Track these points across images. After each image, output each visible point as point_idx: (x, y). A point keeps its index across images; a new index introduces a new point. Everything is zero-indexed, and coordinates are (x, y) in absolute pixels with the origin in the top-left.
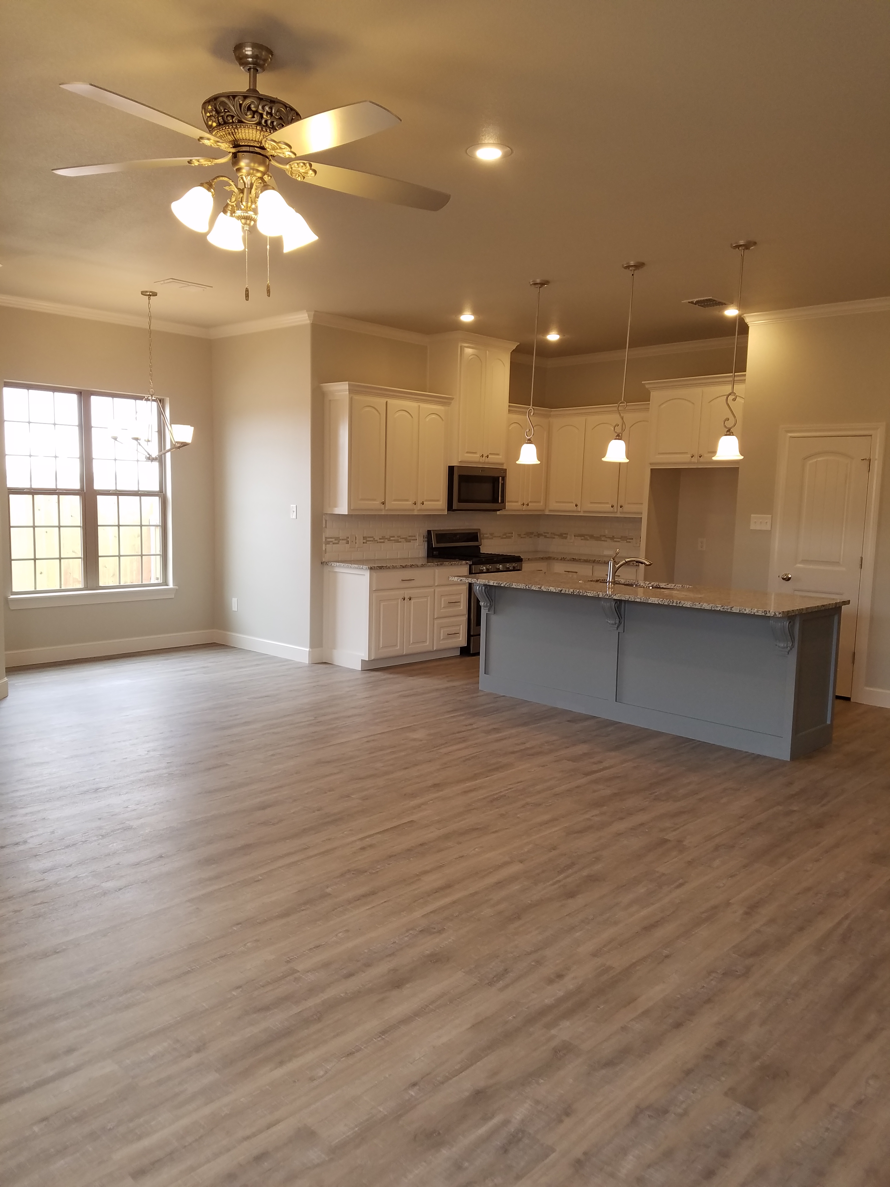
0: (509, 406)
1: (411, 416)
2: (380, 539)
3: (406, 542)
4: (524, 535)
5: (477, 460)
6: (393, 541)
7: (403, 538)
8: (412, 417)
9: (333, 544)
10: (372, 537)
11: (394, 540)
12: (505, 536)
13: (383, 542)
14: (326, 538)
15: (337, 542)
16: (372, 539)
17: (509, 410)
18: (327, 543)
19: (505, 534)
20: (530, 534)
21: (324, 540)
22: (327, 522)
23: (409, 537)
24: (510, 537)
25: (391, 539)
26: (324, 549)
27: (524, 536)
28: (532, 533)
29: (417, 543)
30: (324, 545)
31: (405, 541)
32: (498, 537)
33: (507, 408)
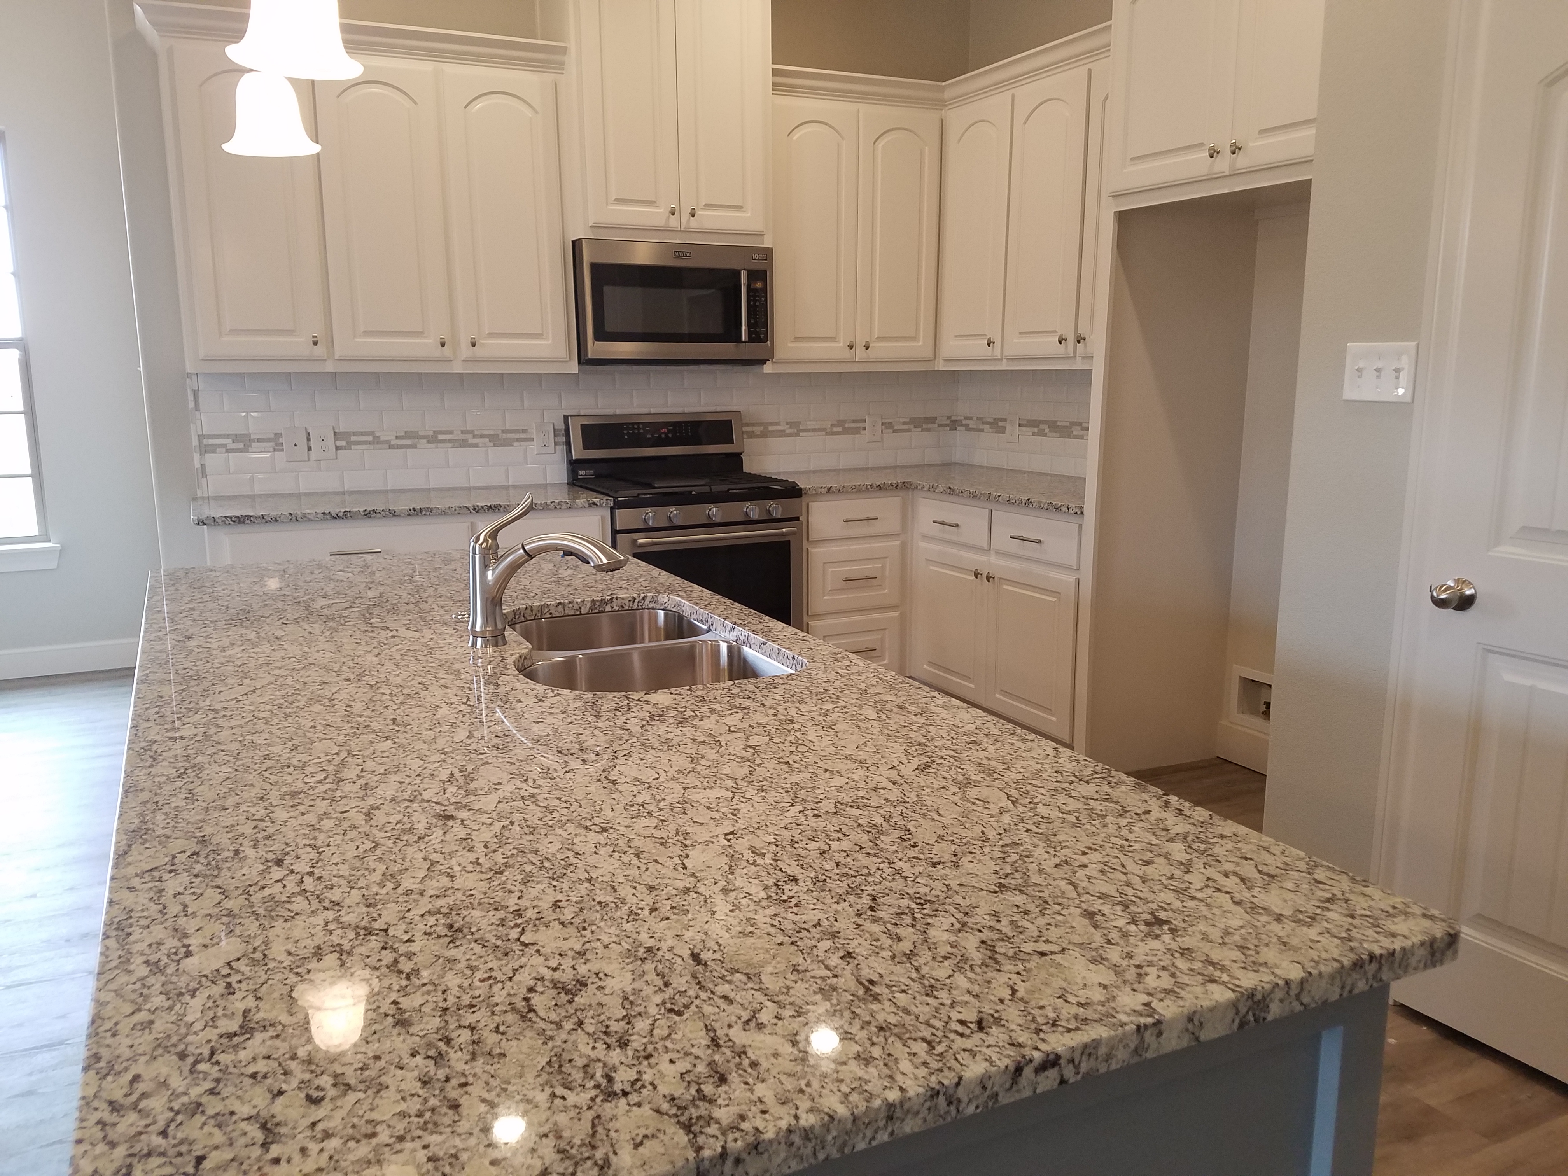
0: (775, 72)
1: (412, 99)
2: (397, 437)
3: (494, 446)
4: (904, 423)
5: (660, 222)
6: (450, 445)
7: (482, 436)
8: (415, 103)
9: (228, 451)
10: (372, 433)
11: (450, 441)
12: (840, 429)
13: (414, 447)
14: (201, 437)
15: (241, 446)
16: (370, 438)
17: (774, 84)
18: (205, 450)
19: (840, 423)
20: (923, 423)
21: (195, 442)
22: (201, 399)
23: (504, 431)
24: (856, 431)
25: (440, 437)
26: (197, 465)
27: (906, 427)
28: (933, 420)
29: (534, 449)
30: (196, 457)
31: (492, 444)
32: (814, 430)
33: (770, 79)
